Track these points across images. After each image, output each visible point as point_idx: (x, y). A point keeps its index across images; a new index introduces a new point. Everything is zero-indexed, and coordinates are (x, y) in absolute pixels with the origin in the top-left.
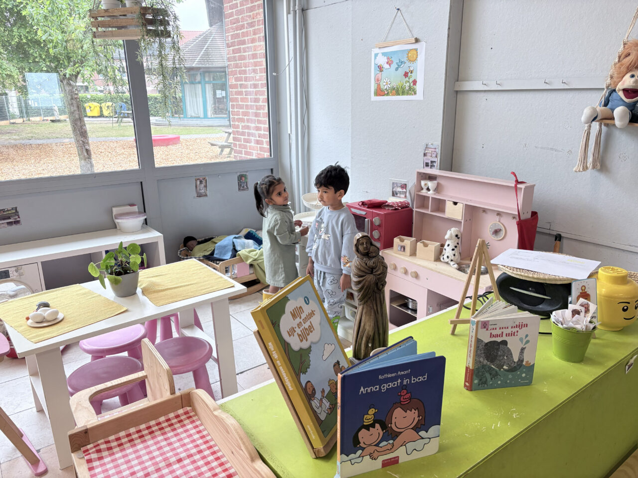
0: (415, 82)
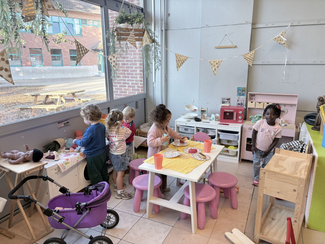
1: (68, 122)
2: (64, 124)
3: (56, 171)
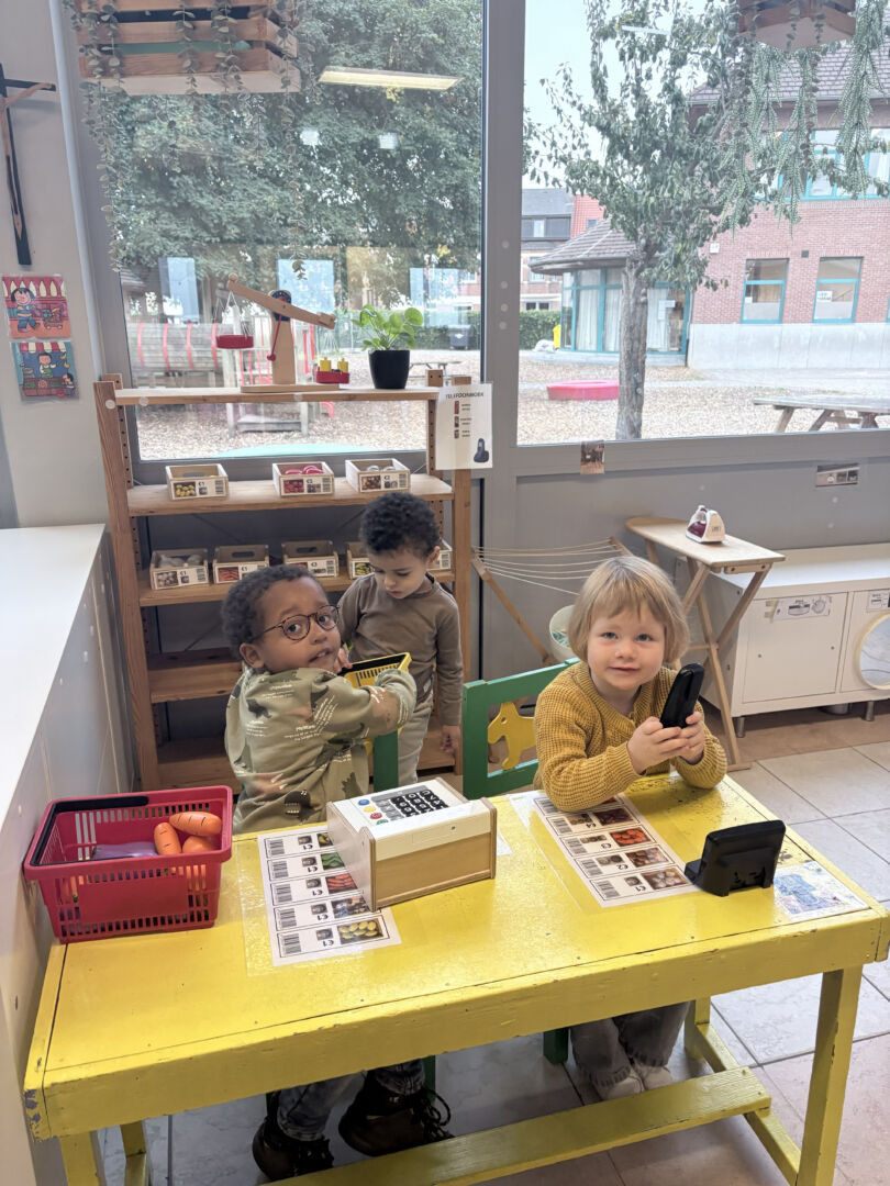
1: (853, 474)
2: (839, 475)
3: (770, 609)
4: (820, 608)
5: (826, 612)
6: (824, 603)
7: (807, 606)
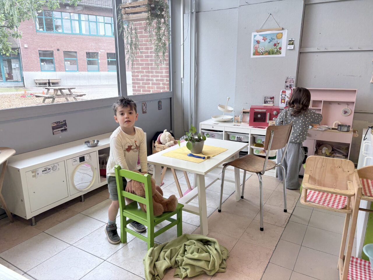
0: (280, 48)
3: (34, 174)
4: (55, 168)
5: (57, 169)
6: (56, 166)
7: (49, 169)
